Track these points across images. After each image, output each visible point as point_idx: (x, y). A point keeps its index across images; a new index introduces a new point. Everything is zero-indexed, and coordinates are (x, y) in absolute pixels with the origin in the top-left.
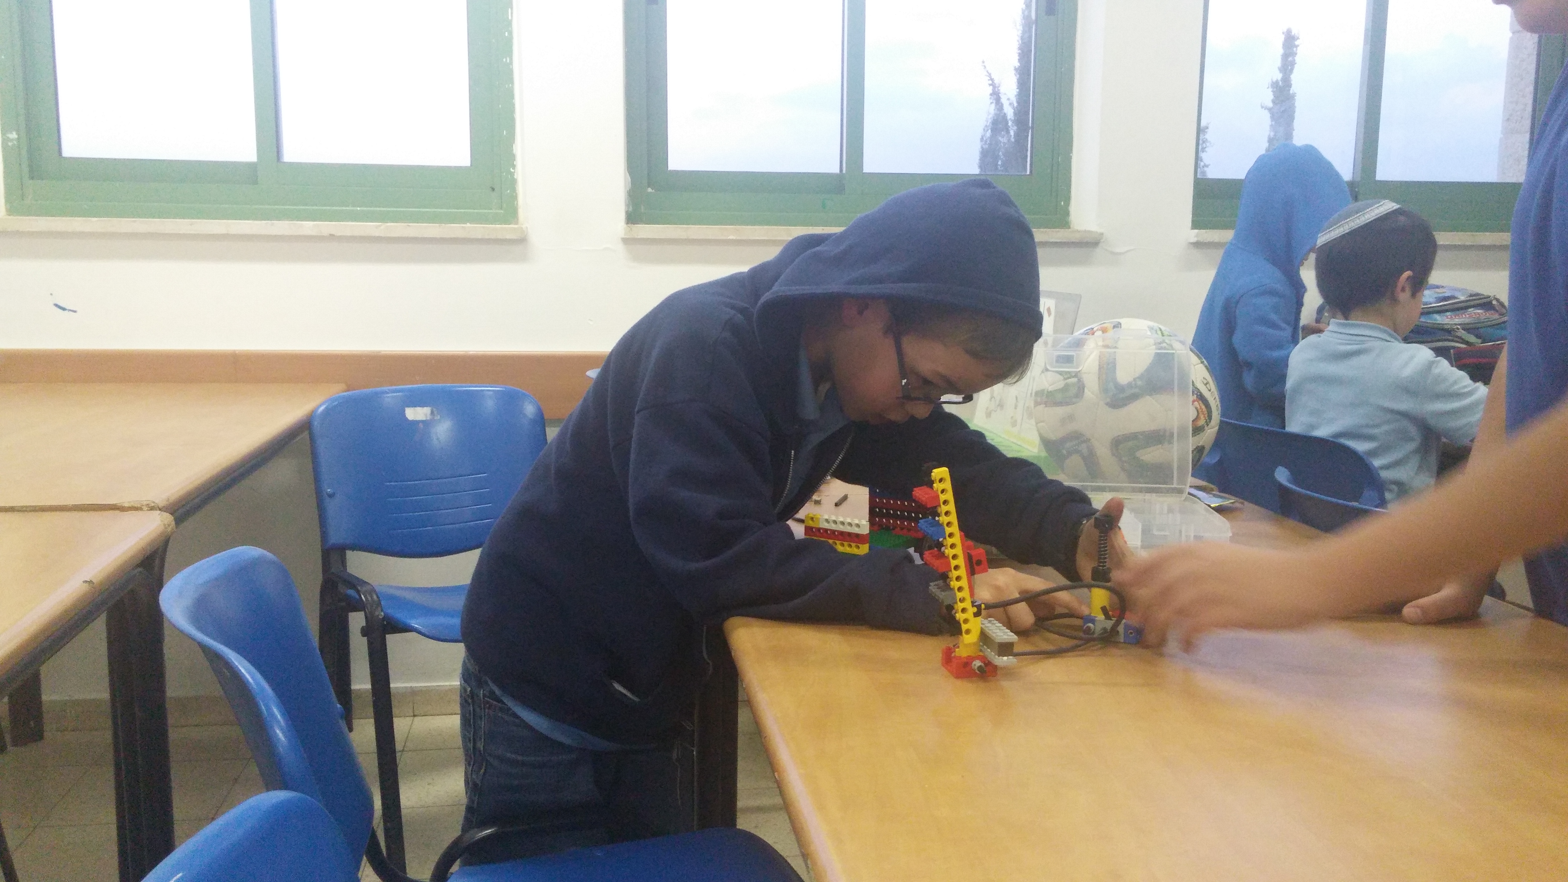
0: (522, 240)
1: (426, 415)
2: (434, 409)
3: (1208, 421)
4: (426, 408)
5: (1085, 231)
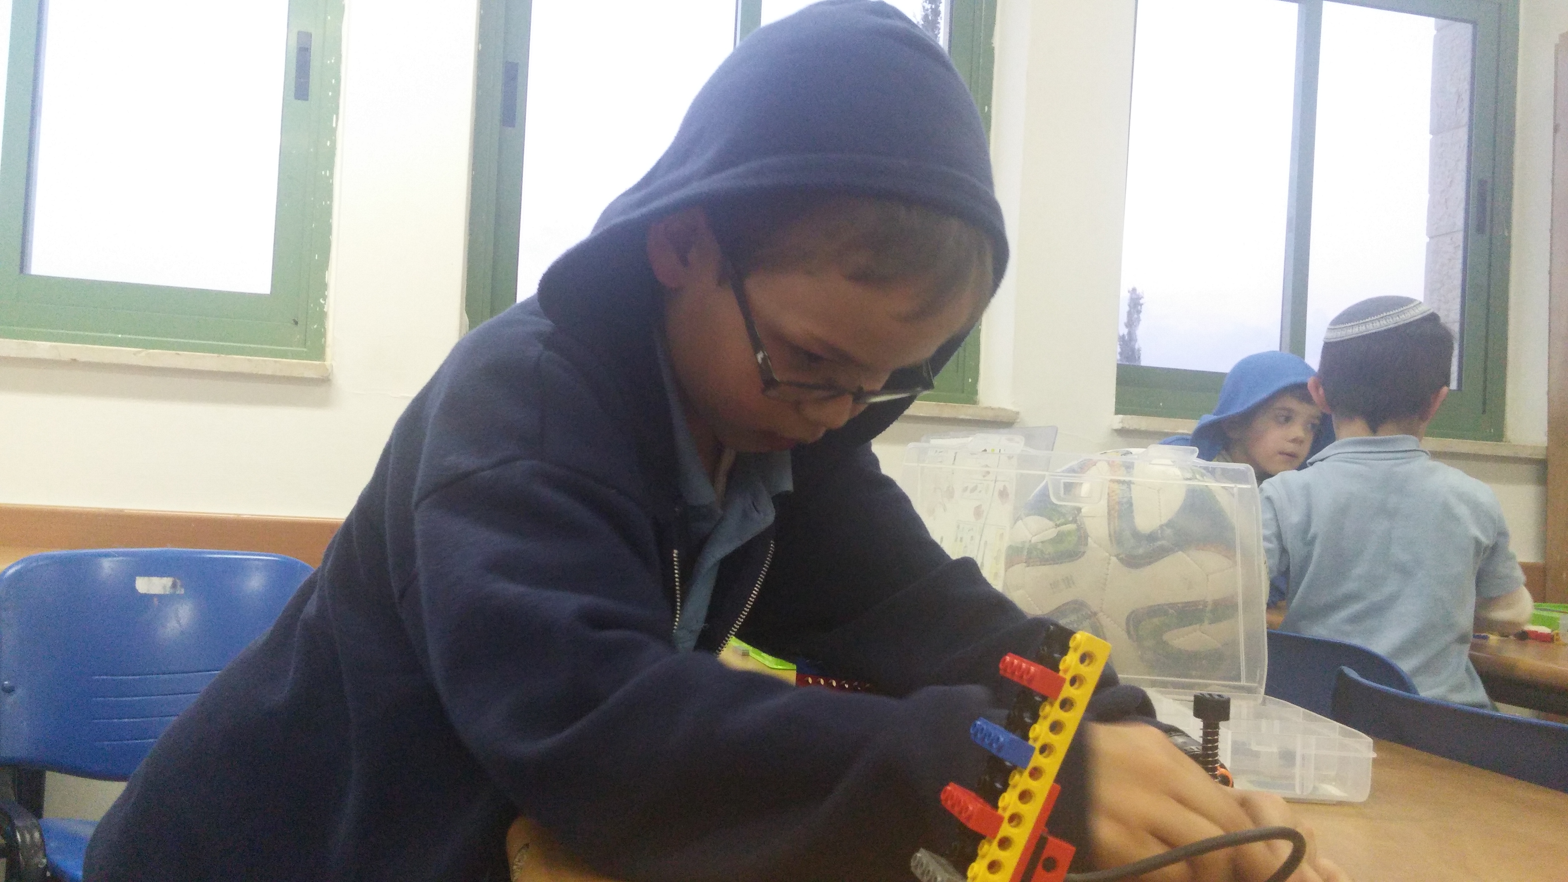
0: (325, 381)
1: (164, 587)
2: (179, 582)
4: (165, 578)
5: (1000, 409)
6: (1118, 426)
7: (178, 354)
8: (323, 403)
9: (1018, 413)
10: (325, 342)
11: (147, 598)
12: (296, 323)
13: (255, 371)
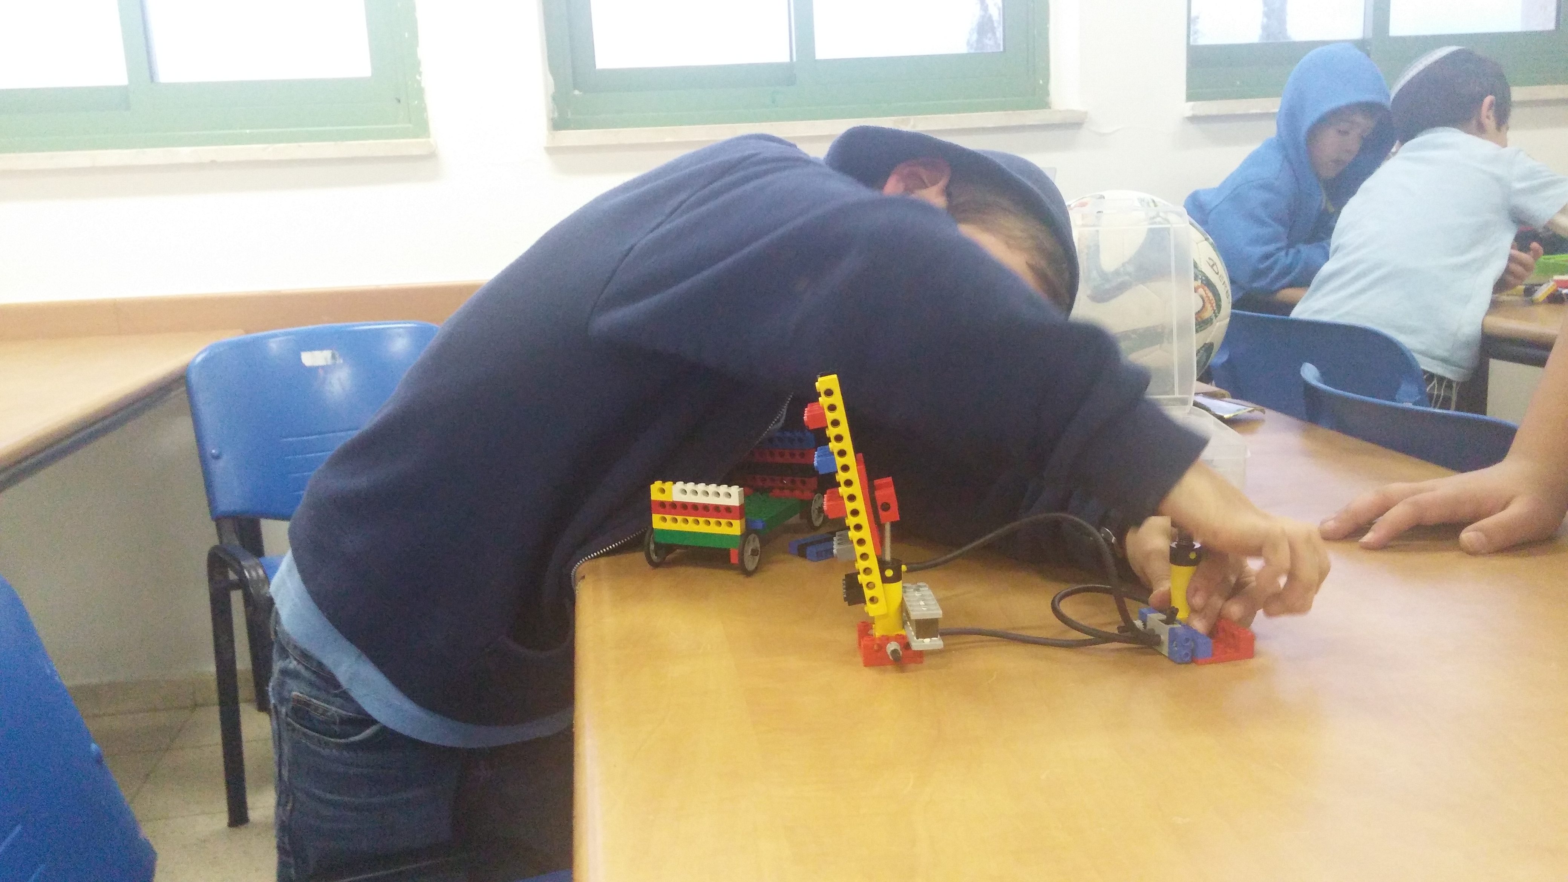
0: (431, 156)
1: (326, 359)
2: (336, 353)
3: (1216, 311)
4: (325, 351)
5: (1068, 111)
6: (1189, 114)
8: (432, 176)
9: (1086, 113)
11: (313, 370)
12: (399, 101)
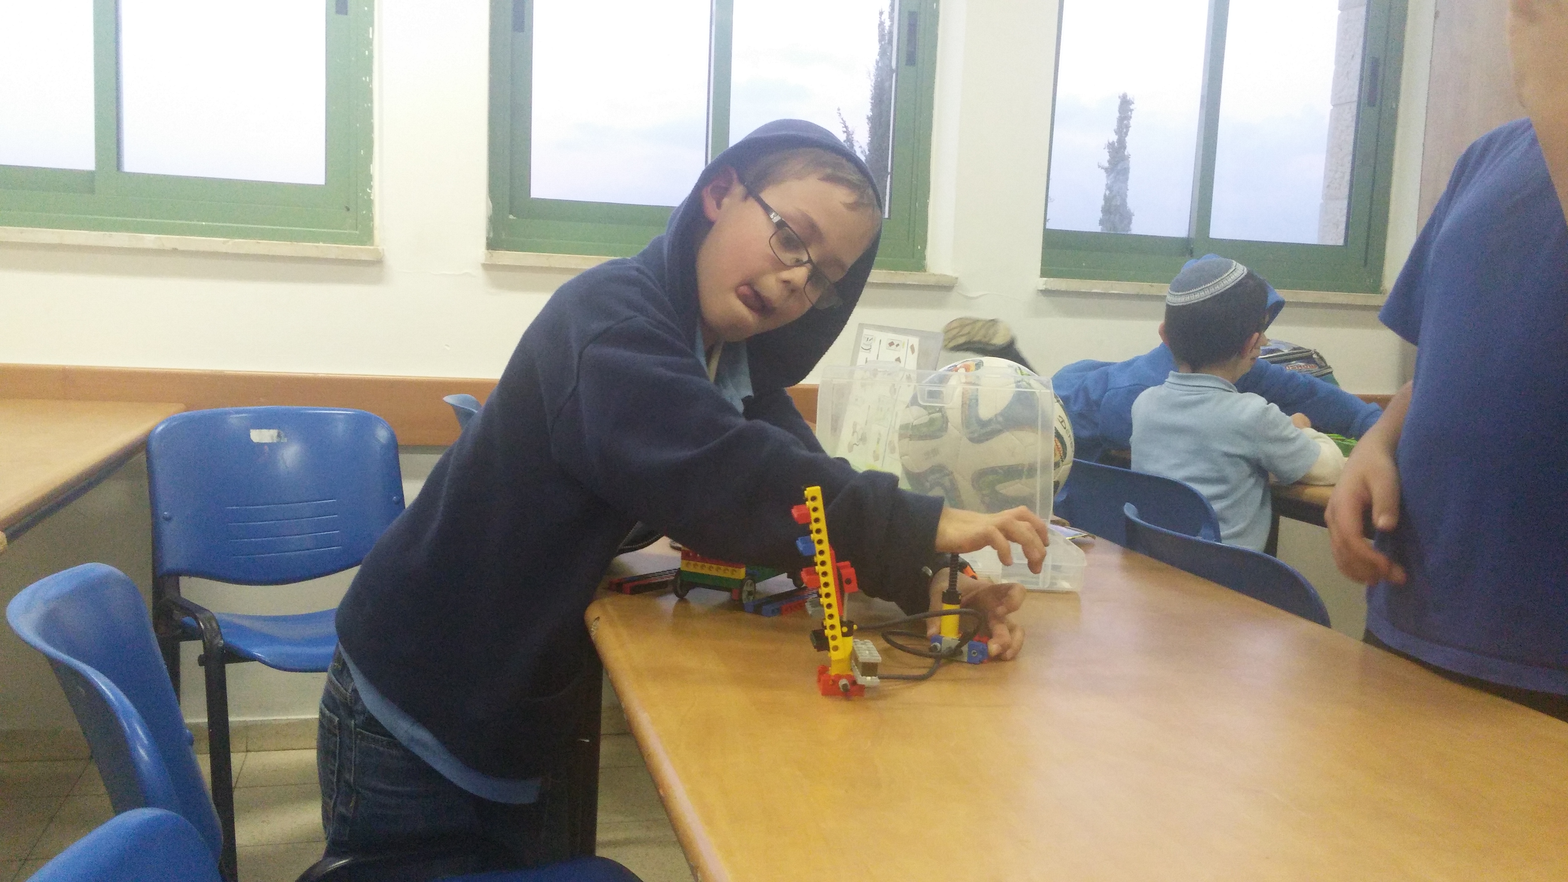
0: (378, 262)
1: (272, 437)
2: (281, 432)
3: (1063, 457)
4: (272, 430)
5: (941, 275)
6: (1042, 287)
7: (259, 243)
8: (378, 280)
9: (957, 278)
10: (373, 225)
11: (260, 445)
12: (348, 209)
13: (321, 255)
